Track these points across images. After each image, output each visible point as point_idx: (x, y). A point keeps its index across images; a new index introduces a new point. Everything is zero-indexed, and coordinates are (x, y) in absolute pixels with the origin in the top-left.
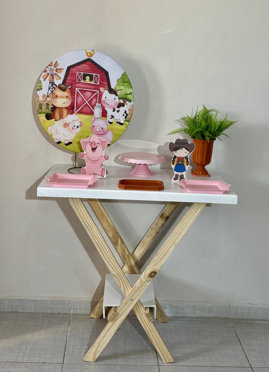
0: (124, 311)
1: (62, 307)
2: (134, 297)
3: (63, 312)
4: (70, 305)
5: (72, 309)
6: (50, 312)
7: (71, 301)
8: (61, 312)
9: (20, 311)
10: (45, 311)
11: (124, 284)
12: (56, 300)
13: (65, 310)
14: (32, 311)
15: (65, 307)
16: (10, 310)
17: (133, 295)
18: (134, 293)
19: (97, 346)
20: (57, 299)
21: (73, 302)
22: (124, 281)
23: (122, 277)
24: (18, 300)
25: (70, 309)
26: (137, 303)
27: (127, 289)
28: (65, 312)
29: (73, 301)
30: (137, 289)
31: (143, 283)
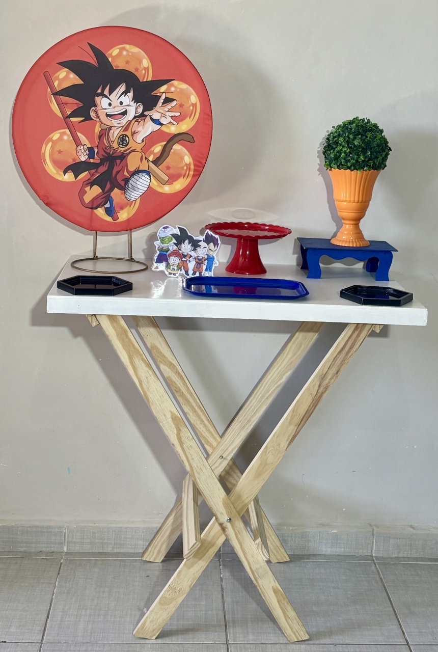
3: (48, 549)
4: (61, 536)
5: (66, 544)
6: (22, 550)
7: (63, 527)
8: (44, 549)
10: (12, 549)
12: (33, 527)
13: (52, 546)
15: (52, 541)
20: (36, 524)
21: (68, 529)
25: (61, 543)
28: (52, 549)
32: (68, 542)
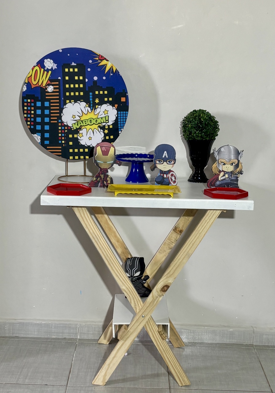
0: (136, 329)
1: (68, 332)
2: (146, 313)
3: (69, 337)
4: (76, 330)
5: (79, 334)
6: (55, 337)
7: (77, 324)
8: (67, 337)
9: (22, 336)
10: (49, 336)
11: (135, 299)
12: (61, 324)
13: (71, 335)
14: (35, 336)
15: (71, 332)
16: (11, 335)
17: (145, 311)
18: (146, 309)
19: (107, 368)
20: (63, 322)
21: (80, 326)
22: (135, 297)
23: (132, 292)
24: (20, 323)
25: (76, 334)
26: (148, 319)
27: (138, 305)
28: (71, 337)
29: (80, 324)
30: (149, 304)
31: (154, 298)
32: (80, 333)
